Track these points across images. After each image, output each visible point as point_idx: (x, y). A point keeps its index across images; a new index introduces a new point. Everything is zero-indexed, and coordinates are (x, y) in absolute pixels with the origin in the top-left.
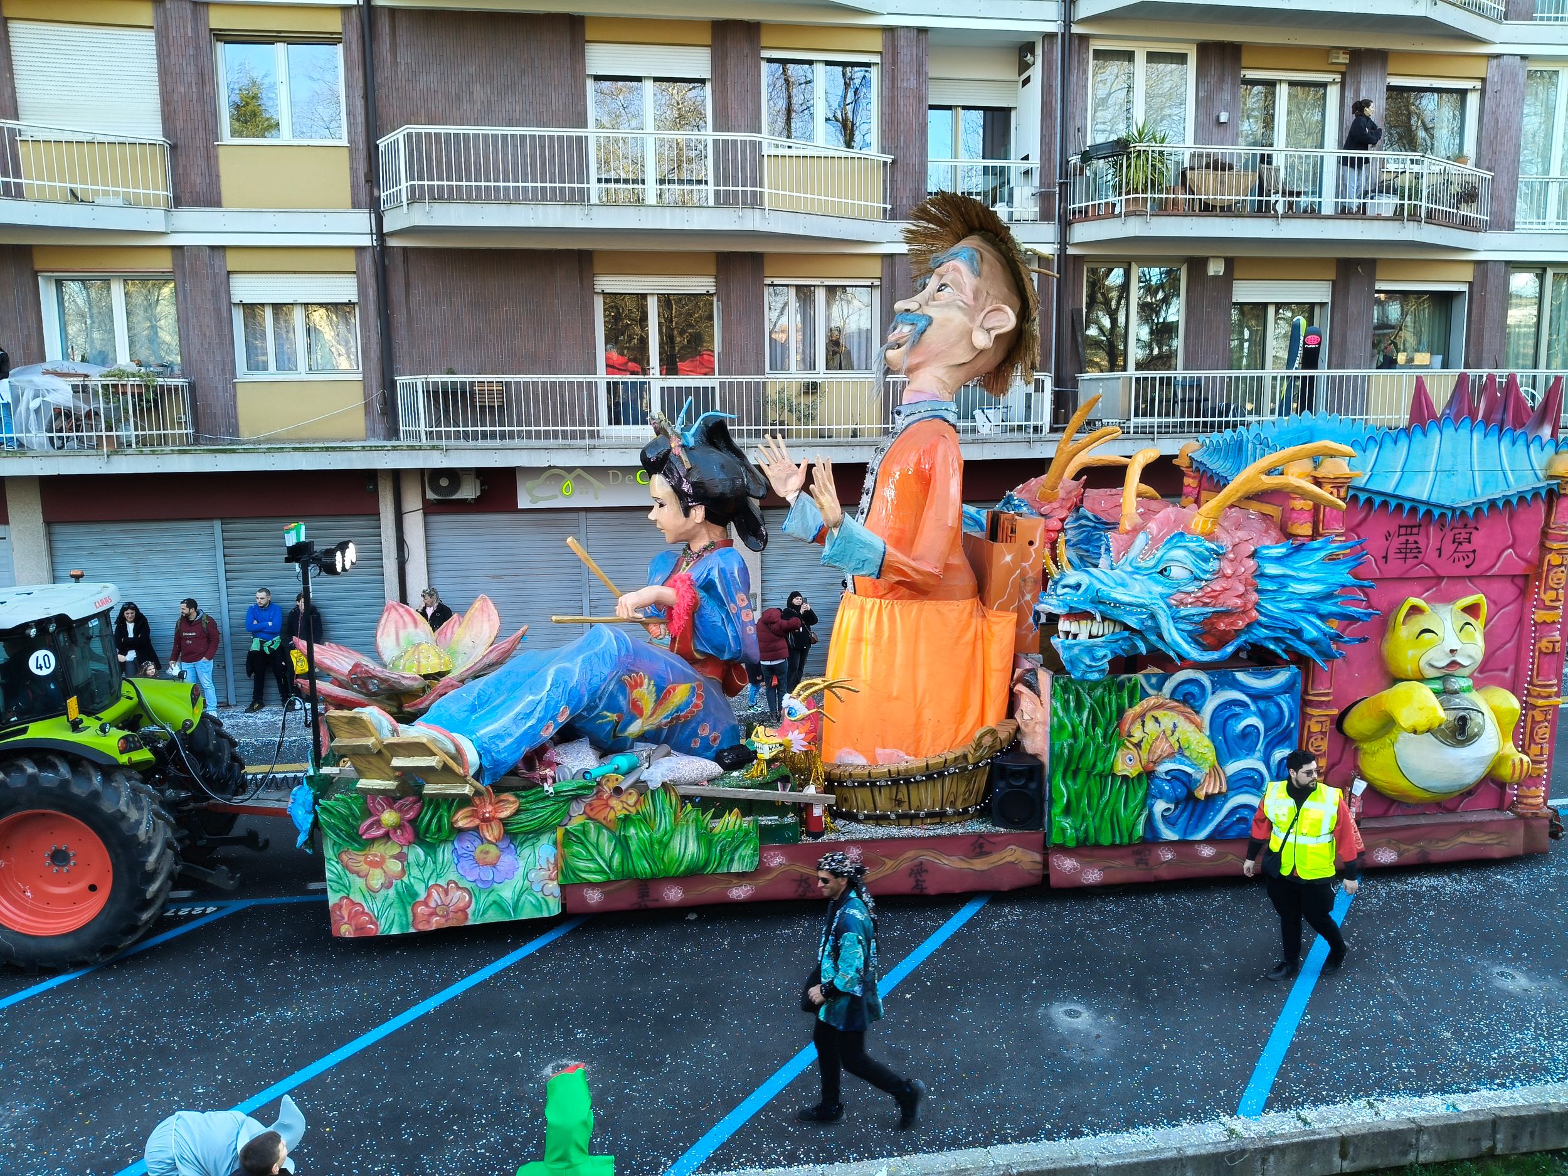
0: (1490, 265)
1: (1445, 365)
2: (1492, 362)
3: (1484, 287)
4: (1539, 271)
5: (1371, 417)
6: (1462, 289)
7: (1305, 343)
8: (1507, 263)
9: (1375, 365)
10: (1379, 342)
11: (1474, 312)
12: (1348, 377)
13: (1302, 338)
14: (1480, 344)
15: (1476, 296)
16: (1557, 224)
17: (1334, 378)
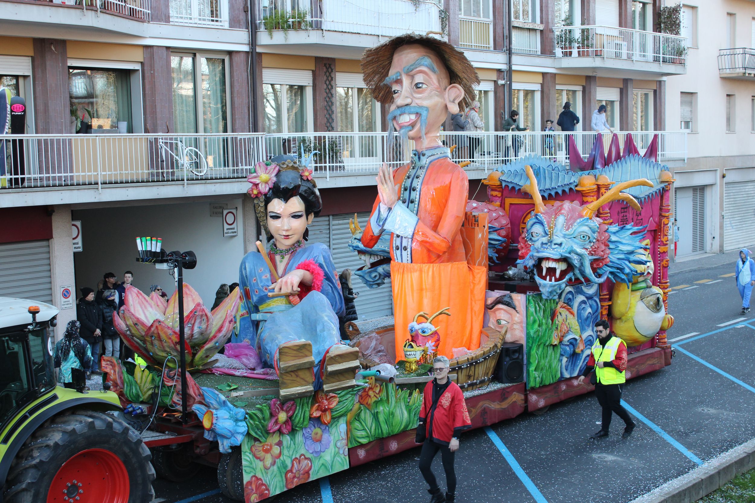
0: (155, 48)
1: (130, 130)
2: (165, 128)
3: (152, 67)
4: (192, 55)
5: (75, 174)
6: (137, 68)
7: (12, 111)
8: (168, 48)
9: (74, 130)
10: (77, 110)
11: (147, 87)
12: (52, 141)
13: (9, 106)
14: (154, 112)
15: (147, 74)
16: (200, 19)
17: (39, 141)
